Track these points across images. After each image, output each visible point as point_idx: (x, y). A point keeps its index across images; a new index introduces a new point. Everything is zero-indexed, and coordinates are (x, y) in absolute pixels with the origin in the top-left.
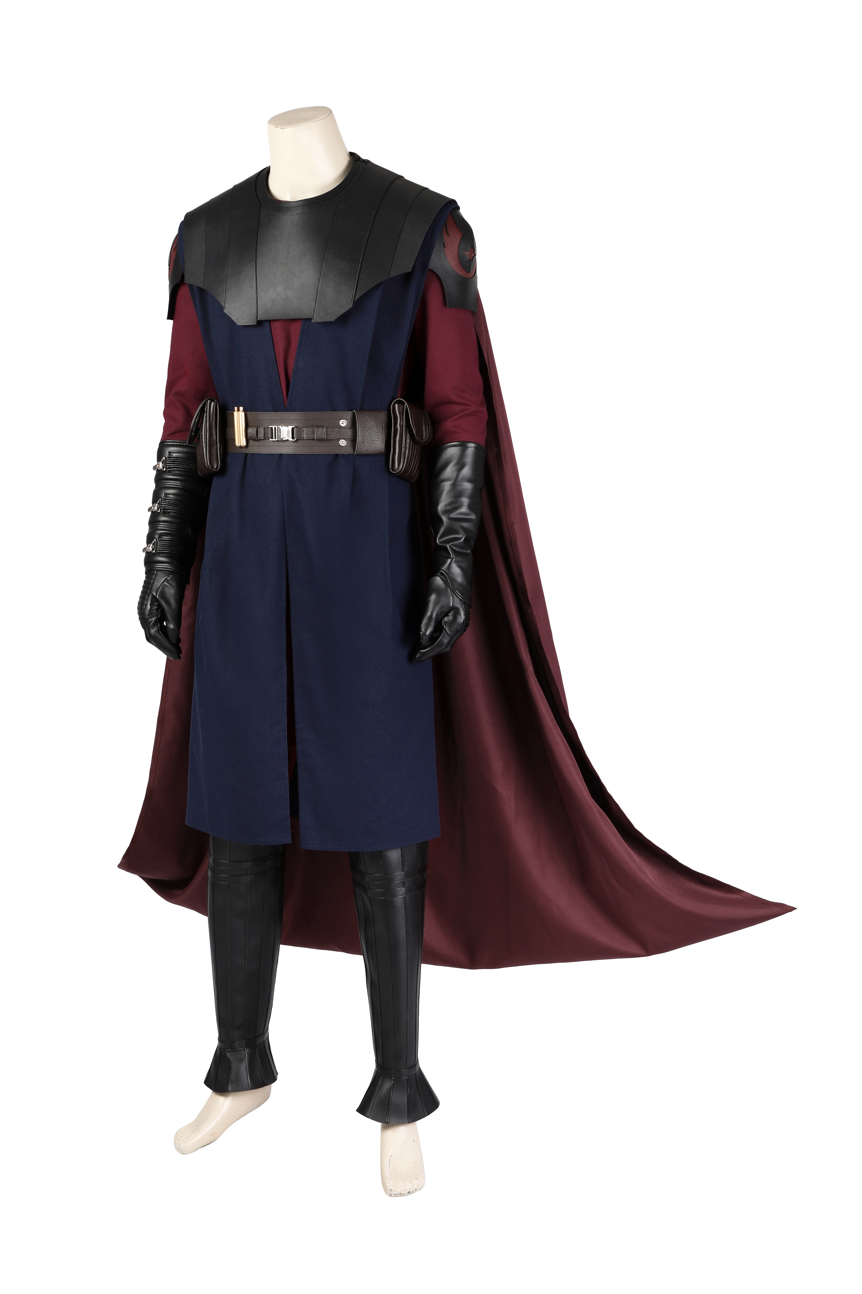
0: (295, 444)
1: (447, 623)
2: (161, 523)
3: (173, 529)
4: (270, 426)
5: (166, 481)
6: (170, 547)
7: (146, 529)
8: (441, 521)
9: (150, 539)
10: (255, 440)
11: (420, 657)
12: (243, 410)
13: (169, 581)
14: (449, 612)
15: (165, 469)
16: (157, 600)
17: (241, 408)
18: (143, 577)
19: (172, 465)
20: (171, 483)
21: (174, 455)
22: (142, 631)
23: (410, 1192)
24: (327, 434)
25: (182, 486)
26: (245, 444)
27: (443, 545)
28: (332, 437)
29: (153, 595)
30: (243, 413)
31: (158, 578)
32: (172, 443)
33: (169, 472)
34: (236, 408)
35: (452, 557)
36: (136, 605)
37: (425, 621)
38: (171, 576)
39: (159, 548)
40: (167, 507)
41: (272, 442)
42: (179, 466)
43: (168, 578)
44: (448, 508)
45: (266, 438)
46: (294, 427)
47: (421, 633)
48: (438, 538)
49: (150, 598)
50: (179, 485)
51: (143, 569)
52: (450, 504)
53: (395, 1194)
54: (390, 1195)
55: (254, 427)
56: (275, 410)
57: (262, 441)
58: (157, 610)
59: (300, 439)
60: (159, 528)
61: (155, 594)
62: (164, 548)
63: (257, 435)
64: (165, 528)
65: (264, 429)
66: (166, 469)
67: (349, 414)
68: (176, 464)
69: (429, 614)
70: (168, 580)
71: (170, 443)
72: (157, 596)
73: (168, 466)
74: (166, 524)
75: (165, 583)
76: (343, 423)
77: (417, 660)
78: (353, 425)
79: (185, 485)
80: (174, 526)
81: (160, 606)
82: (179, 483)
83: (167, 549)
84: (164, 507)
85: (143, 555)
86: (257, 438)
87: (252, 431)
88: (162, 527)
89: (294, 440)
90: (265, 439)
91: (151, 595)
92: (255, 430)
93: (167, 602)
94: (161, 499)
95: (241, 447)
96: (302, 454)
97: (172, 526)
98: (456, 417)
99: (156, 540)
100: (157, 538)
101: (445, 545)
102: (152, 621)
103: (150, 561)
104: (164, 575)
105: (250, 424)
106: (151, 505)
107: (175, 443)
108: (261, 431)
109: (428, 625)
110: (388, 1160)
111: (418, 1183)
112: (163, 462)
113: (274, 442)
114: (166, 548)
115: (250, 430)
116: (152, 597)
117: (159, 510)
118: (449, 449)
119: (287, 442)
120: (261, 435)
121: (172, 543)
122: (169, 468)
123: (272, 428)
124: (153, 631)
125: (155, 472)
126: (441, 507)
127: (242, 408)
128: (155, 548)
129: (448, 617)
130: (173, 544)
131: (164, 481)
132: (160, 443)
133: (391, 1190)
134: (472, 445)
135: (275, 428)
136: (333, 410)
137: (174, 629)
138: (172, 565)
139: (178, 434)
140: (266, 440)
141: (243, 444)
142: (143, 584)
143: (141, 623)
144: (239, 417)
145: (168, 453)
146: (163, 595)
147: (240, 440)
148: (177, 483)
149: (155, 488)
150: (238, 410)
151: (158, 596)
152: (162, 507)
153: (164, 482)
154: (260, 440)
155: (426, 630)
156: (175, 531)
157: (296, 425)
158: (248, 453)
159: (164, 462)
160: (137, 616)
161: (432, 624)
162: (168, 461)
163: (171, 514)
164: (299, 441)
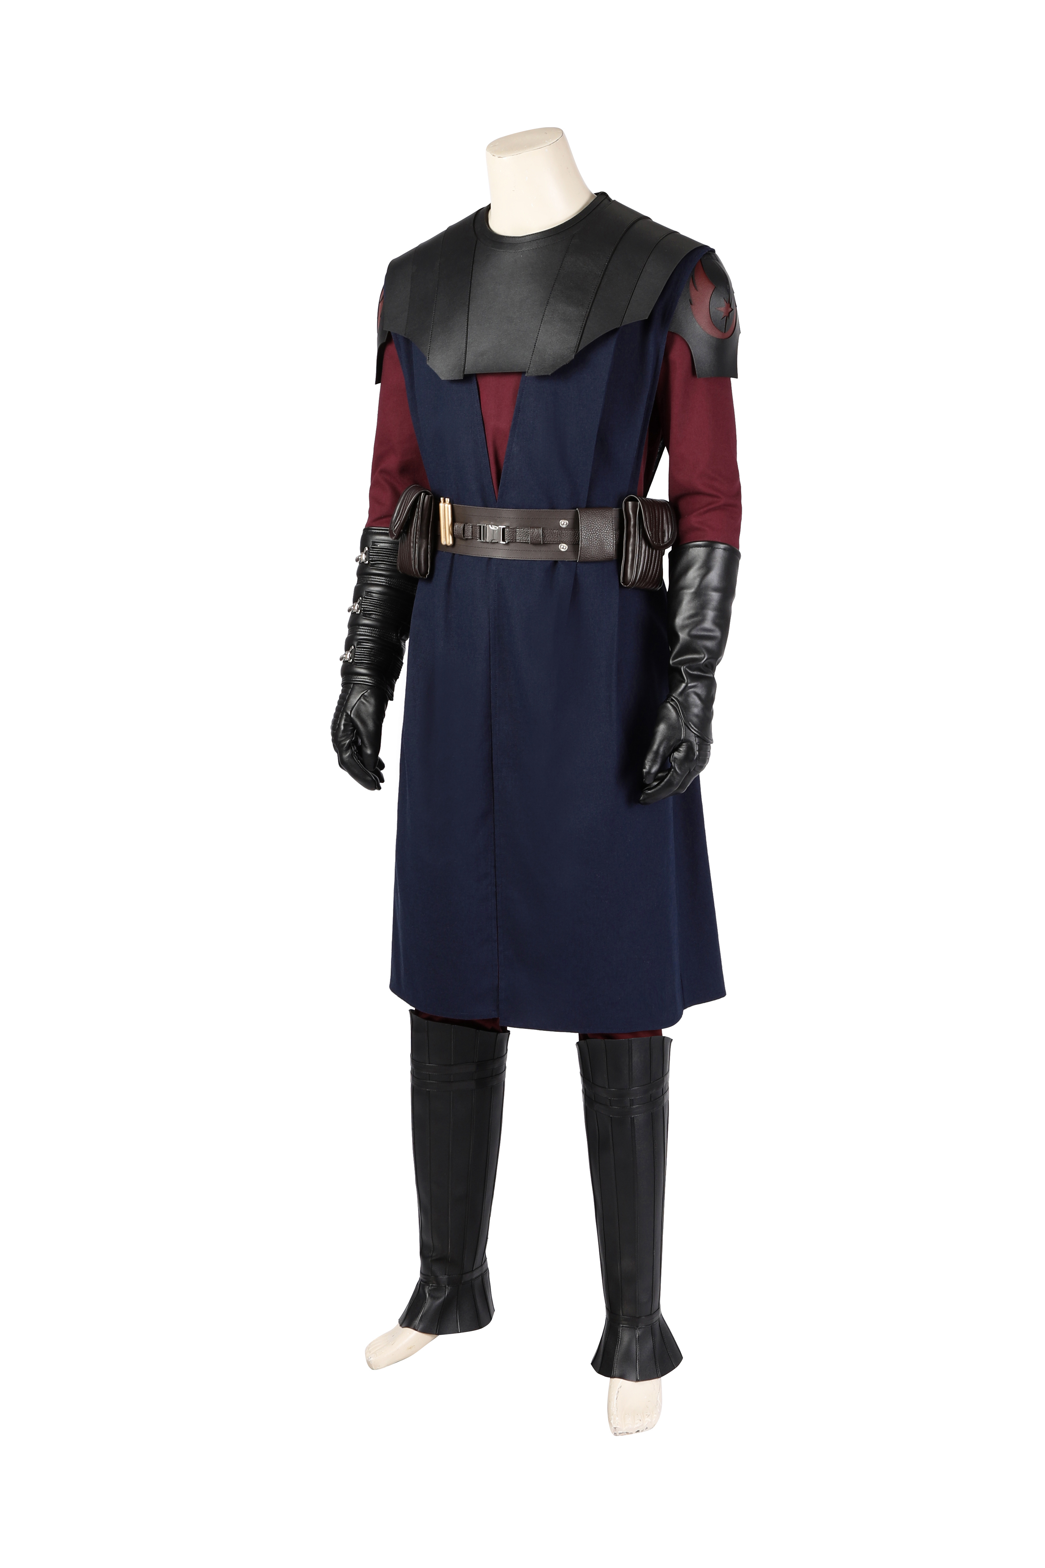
0: (507, 547)
1: (677, 759)
2: (361, 627)
3: (375, 634)
4: (478, 525)
5: (368, 576)
6: (369, 656)
7: (345, 633)
8: (677, 637)
9: (348, 645)
10: (461, 539)
11: (644, 799)
12: (450, 502)
13: (366, 698)
14: (680, 746)
15: (367, 562)
16: (352, 720)
17: (447, 500)
18: (338, 690)
19: (376, 558)
20: (376, 578)
21: (380, 545)
22: (335, 755)
23: (638, 1431)
24: (544, 537)
25: (386, 583)
26: (451, 543)
27: (675, 666)
28: (548, 539)
29: (348, 714)
30: (450, 506)
31: (355, 692)
32: (378, 531)
33: (373, 565)
34: (442, 499)
35: (686, 682)
36: (330, 724)
37: (650, 757)
38: (369, 691)
39: (356, 657)
40: (368, 608)
41: (480, 543)
42: (384, 558)
43: (365, 694)
44: (687, 622)
45: (473, 537)
46: (505, 527)
47: (644, 770)
48: (671, 658)
49: (344, 717)
50: (383, 582)
51: (339, 680)
52: (691, 617)
53: (621, 1433)
54: (615, 1434)
55: (462, 523)
56: (485, 505)
57: (469, 541)
58: (353, 731)
59: (512, 542)
60: (358, 633)
61: (349, 713)
62: (362, 657)
63: (464, 534)
64: (366, 633)
65: (472, 527)
66: (369, 562)
67: (571, 512)
68: (380, 556)
69: (655, 747)
70: (365, 696)
71: (377, 531)
72: (352, 716)
73: (371, 558)
74: (366, 628)
75: (362, 700)
76: (564, 523)
77: (641, 802)
78: (575, 525)
79: (390, 581)
80: (375, 631)
81: (355, 726)
82: (383, 579)
83: (366, 658)
84: (364, 607)
85: (341, 664)
86: (464, 536)
87: (459, 526)
88: (362, 629)
89: (504, 543)
90: (472, 539)
91: (345, 714)
92: (462, 525)
93: (363, 722)
94: (362, 598)
95: (446, 545)
96: (514, 560)
97: (373, 630)
98: (702, 510)
99: (354, 647)
100: (356, 645)
101: (680, 666)
102: (345, 744)
103: (348, 672)
104: (360, 690)
105: (457, 519)
106: (351, 604)
107: (380, 531)
108: (469, 528)
109: (654, 761)
110: (617, 1392)
111: (650, 1420)
112: (365, 554)
113: (482, 543)
114: (364, 658)
115: (456, 526)
116: (346, 715)
117: (359, 611)
118: (691, 550)
119: (497, 544)
120: (469, 534)
121: (372, 651)
122: (372, 561)
123: (480, 526)
124: (346, 755)
125: (357, 564)
126: (679, 621)
127: (449, 499)
128: (353, 658)
129: (679, 752)
130: (374, 652)
131: (366, 576)
132: (365, 530)
133: (615, 1428)
134: (722, 546)
135: (484, 527)
136: (552, 507)
137: (370, 755)
138: (371, 678)
139: (384, 520)
140: (474, 540)
141: (449, 542)
142: (338, 699)
143: (334, 745)
144: (445, 508)
145: (371, 543)
146: (358, 715)
147: (446, 539)
148: (381, 579)
149: (357, 584)
150: (444, 501)
151: (353, 714)
152: (363, 607)
153: (366, 578)
154: (467, 539)
155: (651, 768)
156: (377, 637)
157: (508, 524)
158: (455, 553)
159: (367, 553)
160: (330, 737)
161: (659, 760)
162: (371, 553)
163: (373, 616)
164: (512, 545)
